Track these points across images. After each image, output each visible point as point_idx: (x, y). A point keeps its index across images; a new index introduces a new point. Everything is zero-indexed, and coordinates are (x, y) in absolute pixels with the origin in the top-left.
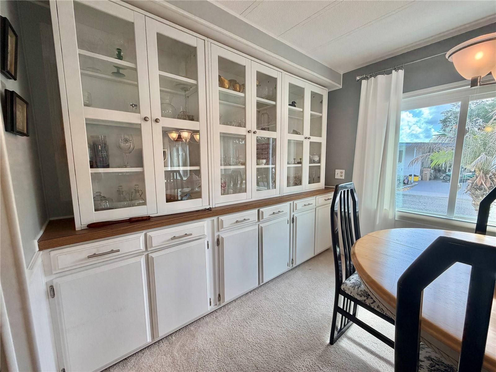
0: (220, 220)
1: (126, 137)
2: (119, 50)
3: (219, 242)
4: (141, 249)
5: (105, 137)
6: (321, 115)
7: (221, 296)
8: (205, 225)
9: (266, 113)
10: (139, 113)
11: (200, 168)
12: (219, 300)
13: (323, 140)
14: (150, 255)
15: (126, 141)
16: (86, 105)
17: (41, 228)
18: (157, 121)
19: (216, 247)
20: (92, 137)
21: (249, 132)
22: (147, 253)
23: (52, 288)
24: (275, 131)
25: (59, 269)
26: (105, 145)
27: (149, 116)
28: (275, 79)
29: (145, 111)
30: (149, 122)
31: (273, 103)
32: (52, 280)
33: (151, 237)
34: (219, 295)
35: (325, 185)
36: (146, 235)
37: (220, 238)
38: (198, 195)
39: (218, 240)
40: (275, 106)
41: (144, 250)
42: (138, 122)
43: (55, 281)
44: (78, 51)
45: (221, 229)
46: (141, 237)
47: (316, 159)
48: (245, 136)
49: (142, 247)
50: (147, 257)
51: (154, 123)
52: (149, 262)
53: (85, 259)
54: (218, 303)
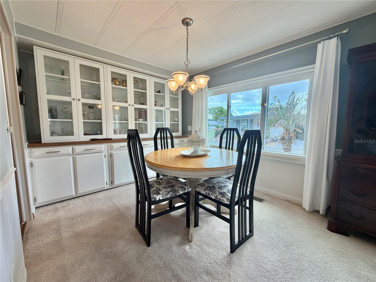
0: (111, 145)
1: (66, 106)
2: (63, 71)
3: (111, 156)
4: (70, 153)
5: (56, 106)
6: (178, 97)
7: (113, 181)
8: (103, 146)
9: (142, 96)
10: (71, 96)
11: (102, 121)
12: (112, 184)
13: (180, 110)
14: (75, 156)
15: (65, 108)
16: (47, 94)
17: (27, 142)
18: (79, 100)
19: (110, 158)
20: (50, 106)
21: (129, 105)
22: (73, 156)
23: (32, 163)
24: (146, 105)
25: (35, 156)
26: (56, 110)
27: (75, 98)
28: (145, 80)
29: (73, 95)
30: (76, 100)
31: (145, 91)
32: (32, 161)
33: (75, 148)
34: (112, 181)
35: (182, 134)
36: (73, 148)
37: (112, 154)
38: (101, 133)
39: (111, 154)
40: (146, 93)
41: (72, 154)
42: (71, 100)
43: (33, 161)
44: (45, 73)
45: (112, 149)
46: (70, 148)
47: (176, 120)
48: (128, 107)
49: (71, 152)
50: (73, 157)
51: (78, 101)
52: (74, 160)
53: (45, 154)
54: (111, 185)
